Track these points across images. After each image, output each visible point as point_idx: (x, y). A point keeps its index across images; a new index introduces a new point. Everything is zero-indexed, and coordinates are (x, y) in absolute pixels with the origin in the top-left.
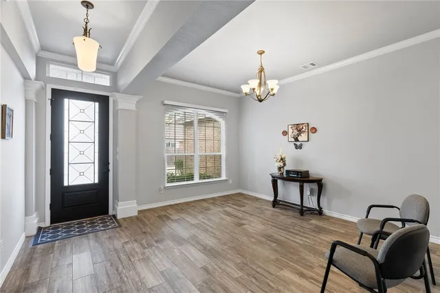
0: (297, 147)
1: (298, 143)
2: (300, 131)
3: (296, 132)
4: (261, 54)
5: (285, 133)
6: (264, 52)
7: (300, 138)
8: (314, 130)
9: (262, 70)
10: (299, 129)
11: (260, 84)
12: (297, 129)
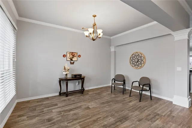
0: (71, 63)
1: (72, 62)
2: (74, 56)
3: (71, 56)
4: (94, 17)
5: (64, 56)
6: (96, 16)
7: (73, 59)
8: (79, 56)
9: (94, 25)
10: (73, 54)
11: (94, 32)
12: (72, 54)
